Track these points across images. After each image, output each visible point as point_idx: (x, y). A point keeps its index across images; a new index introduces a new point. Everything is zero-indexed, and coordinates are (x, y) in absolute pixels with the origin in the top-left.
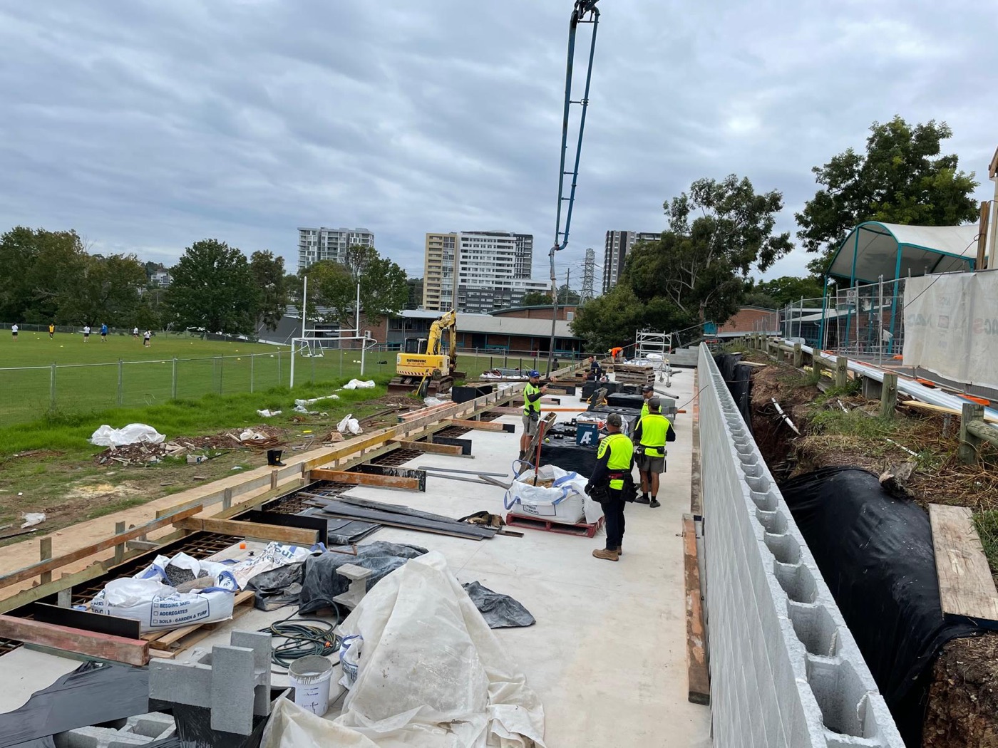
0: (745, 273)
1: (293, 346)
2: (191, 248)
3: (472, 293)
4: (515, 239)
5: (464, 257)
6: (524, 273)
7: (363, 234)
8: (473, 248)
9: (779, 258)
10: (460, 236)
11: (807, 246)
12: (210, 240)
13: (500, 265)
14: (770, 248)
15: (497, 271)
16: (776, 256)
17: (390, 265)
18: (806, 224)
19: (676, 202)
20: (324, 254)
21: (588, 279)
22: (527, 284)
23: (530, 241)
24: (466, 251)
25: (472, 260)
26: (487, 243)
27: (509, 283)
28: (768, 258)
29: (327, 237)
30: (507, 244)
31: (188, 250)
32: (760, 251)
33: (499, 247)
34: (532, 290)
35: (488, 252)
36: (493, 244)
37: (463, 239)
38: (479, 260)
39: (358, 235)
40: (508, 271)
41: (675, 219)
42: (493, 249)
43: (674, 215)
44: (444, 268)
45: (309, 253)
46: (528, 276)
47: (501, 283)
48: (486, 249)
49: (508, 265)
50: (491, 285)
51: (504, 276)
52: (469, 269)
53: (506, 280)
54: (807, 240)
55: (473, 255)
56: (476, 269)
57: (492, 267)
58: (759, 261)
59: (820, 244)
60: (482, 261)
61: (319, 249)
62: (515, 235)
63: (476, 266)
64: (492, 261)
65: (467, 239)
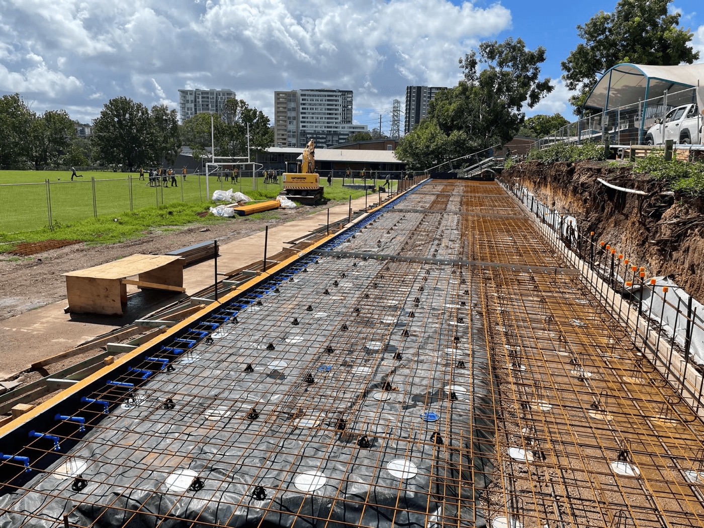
0: (518, 110)
1: (207, 169)
2: (108, 104)
3: (310, 136)
4: (340, 94)
5: (303, 109)
6: (348, 120)
7: (228, 94)
8: (309, 102)
9: (543, 97)
10: (299, 93)
11: (568, 86)
12: (121, 98)
13: (330, 114)
14: (536, 90)
15: (328, 118)
16: (541, 96)
17: (258, 113)
18: (568, 70)
19: (467, 58)
20: (200, 110)
21: (396, 122)
22: (350, 128)
23: (351, 96)
24: (304, 104)
25: (309, 111)
26: (320, 98)
27: (336, 128)
28: (535, 98)
29: (200, 97)
30: (334, 98)
31: (106, 106)
32: (529, 93)
33: (328, 100)
34: (353, 132)
35: (320, 105)
36: (324, 98)
37: (302, 95)
38: (314, 111)
39: (224, 95)
40: (336, 119)
41: (467, 70)
42: (324, 102)
43: (467, 68)
44: (289, 118)
45: (188, 109)
46: (350, 122)
47: (331, 127)
48: (320, 102)
49: (336, 114)
50: (323, 129)
51: (333, 122)
52: (307, 118)
53: (334, 125)
54: (569, 82)
55: (309, 107)
56: (313, 118)
57: (324, 116)
58: (529, 100)
59: (578, 84)
60: (316, 111)
61: (195, 105)
62: (340, 91)
63: (312, 116)
64: (324, 111)
65: (304, 95)
